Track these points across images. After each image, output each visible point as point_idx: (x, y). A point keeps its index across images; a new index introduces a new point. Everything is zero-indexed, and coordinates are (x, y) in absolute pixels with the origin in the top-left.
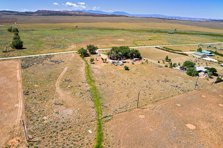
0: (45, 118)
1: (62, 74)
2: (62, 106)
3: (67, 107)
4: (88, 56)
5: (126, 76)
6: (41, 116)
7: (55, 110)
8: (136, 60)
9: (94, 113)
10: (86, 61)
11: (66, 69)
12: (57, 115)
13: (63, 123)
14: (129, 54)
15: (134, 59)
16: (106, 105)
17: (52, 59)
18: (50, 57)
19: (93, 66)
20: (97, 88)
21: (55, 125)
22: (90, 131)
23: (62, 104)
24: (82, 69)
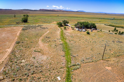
0: (23, 61)
1: (45, 34)
2: (39, 53)
3: (43, 54)
4: (63, 26)
5: (88, 37)
6: (21, 59)
7: (33, 56)
8: (94, 30)
9: (64, 61)
10: (61, 29)
11: (48, 32)
12: (33, 60)
13: (36, 67)
14: (89, 26)
15: (92, 29)
16: (75, 55)
17: (42, 27)
18: (41, 26)
19: (65, 31)
20: (68, 43)
21: (29, 67)
22: (59, 78)
23: (40, 52)
24: (59, 32)
